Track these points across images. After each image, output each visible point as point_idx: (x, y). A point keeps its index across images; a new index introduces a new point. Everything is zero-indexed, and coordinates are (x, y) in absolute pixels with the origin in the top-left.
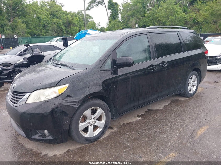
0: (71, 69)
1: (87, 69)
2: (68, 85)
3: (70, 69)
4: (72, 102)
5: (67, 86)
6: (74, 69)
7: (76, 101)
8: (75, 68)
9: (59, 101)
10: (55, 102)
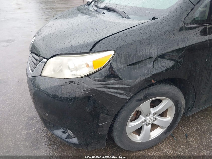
0: (123, 17)
1: (154, 19)
2: (112, 53)
3: (120, 16)
4: (117, 89)
5: (110, 55)
6: (128, 18)
7: (125, 86)
8: (130, 16)
9: (93, 85)
10: (86, 86)
